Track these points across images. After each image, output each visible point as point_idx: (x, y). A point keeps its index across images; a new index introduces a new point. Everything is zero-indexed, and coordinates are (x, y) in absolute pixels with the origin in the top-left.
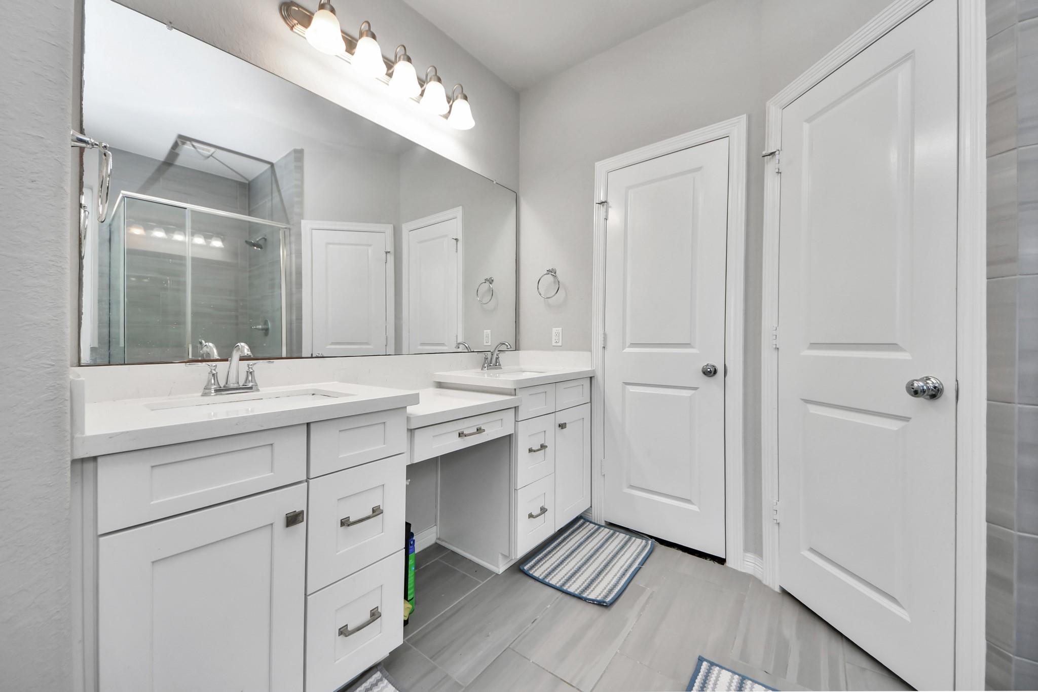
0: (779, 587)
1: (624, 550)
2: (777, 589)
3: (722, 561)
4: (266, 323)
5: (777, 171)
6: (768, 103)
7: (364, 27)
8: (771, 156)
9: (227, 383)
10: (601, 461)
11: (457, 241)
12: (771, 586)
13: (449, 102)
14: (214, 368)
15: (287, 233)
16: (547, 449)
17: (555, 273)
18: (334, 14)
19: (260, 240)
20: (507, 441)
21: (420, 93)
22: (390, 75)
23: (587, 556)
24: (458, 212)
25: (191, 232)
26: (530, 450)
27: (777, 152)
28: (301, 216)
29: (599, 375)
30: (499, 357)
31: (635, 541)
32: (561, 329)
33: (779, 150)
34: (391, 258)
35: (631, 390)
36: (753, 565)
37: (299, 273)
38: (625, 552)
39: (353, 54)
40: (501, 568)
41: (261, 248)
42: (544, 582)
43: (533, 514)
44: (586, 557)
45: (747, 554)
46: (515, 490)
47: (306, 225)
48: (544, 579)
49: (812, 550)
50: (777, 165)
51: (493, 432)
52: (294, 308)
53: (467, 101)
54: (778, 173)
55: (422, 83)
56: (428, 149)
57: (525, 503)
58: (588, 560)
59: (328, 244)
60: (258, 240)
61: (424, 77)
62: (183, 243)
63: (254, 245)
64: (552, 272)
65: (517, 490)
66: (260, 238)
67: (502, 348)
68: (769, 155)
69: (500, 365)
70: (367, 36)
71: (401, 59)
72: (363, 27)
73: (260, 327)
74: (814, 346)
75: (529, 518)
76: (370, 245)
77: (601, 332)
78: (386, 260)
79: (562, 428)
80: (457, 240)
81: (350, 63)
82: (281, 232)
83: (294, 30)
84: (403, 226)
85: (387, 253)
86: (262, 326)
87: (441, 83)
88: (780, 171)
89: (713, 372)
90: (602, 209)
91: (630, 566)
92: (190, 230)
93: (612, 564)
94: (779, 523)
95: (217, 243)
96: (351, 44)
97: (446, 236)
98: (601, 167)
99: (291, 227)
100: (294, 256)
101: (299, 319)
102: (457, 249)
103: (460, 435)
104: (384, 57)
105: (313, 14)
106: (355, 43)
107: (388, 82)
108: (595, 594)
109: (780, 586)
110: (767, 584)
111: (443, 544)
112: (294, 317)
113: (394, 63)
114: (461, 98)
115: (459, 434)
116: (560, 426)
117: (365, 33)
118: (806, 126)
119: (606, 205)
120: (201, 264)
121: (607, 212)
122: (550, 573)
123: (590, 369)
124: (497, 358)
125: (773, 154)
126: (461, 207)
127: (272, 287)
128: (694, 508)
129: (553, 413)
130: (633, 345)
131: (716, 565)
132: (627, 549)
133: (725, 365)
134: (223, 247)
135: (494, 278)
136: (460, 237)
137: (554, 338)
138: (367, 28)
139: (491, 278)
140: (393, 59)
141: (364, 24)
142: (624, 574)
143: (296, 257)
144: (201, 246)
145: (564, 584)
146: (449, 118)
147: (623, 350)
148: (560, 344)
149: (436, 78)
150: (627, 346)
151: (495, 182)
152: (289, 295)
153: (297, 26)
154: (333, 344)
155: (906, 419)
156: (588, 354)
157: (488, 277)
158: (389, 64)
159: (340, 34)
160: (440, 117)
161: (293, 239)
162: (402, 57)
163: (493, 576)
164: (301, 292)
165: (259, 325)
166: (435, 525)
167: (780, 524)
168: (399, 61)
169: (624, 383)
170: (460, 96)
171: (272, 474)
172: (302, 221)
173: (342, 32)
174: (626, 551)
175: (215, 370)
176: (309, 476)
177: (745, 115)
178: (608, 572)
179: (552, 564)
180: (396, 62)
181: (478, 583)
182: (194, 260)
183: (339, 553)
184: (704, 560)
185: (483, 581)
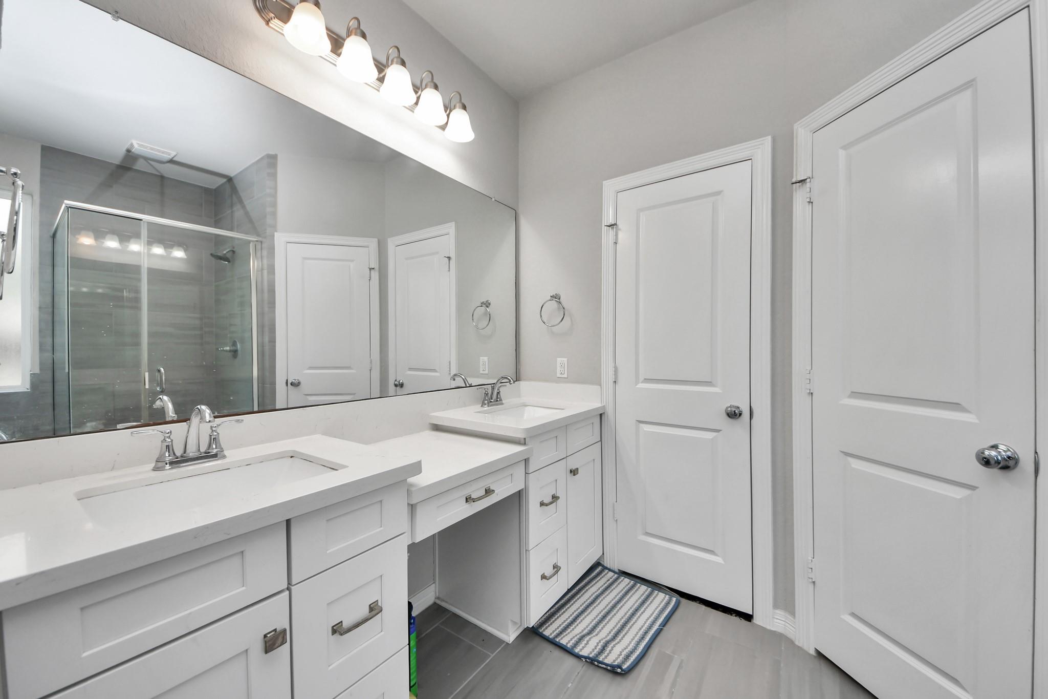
0: (814, 650)
1: (645, 607)
2: (812, 652)
3: (748, 617)
4: (234, 344)
5: (808, 200)
6: (796, 126)
7: (353, 24)
8: (800, 184)
9: (185, 452)
10: (614, 505)
11: (449, 260)
12: (805, 648)
13: (446, 111)
14: (169, 435)
15: (259, 247)
16: (559, 501)
17: (559, 299)
18: (319, 8)
19: (227, 252)
20: (518, 498)
21: (415, 101)
22: (381, 80)
23: (604, 612)
24: (450, 228)
25: (148, 241)
26: (542, 504)
27: (808, 180)
28: (274, 228)
29: (610, 411)
30: (500, 391)
31: (657, 595)
32: (566, 359)
33: (809, 178)
34: (375, 275)
35: (645, 429)
36: (783, 623)
37: (272, 291)
38: (645, 609)
39: (339, 55)
40: (510, 635)
41: (229, 261)
42: (554, 642)
43: (545, 574)
44: (602, 614)
45: (778, 611)
46: (526, 550)
47: (280, 239)
48: (554, 638)
49: (853, 615)
50: (808, 194)
51: (503, 491)
52: (266, 329)
53: (466, 111)
54: (809, 202)
55: (417, 90)
56: (420, 163)
57: (537, 563)
58: (604, 617)
59: (305, 258)
60: (225, 252)
61: (418, 84)
62: (139, 253)
63: (221, 258)
64: (556, 297)
65: (528, 551)
66: (228, 250)
67: (503, 381)
68: (799, 182)
69: (501, 400)
70: (356, 35)
71: (395, 63)
72: (351, 24)
73: (228, 348)
74: (855, 395)
75: (542, 579)
76: (352, 261)
77: (611, 365)
78: (370, 277)
79: (574, 475)
80: (449, 258)
81: (335, 65)
82: (251, 245)
83: (270, 25)
84: (389, 240)
85: (370, 269)
86: (230, 347)
87: (438, 91)
88: (811, 201)
89: (738, 415)
90: (611, 232)
91: (650, 627)
92: (146, 239)
93: (630, 624)
94: (814, 582)
95: (179, 254)
96: (337, 44)
97: (437, 253)
98: (610, 187)
99: (264, 240)
100: (265, 272)
101: (273, 341)
102: (449, 268)
103: (468, 500)
104: (374, 59)
105: (294, 7)
106: (342, 43)
107: (380, 88)
108: (612, 657)
109: (815, 648)
110: (800, 645)
111: (443, 604)
112: (266, 339)
113: (386, 66)
114: (459, 108)
115: (466, 499)
116: (571, 471)
117: (354, 31)
118: (842, 153)
119: (616, 228)
120: (158, 276)
121: (617, 235)
122: (561, 633)
123: (599, 405)
124: (498, 393)
125: (803, 181)
126: (454, 223)
127: (242, 304)
128: (719, 560)
129: (563, 459)
130: (647, 380)
131: (743, 622)
132: (648, 606)
133: (750, 407)
134: (185, 257)
135: (491, 301)
136: (453, 255)
137: (558, 369)
138: (356, 25)
139: (488, 301)
140: (384, 61)
141: (353, 20)
142: (643, 638)
143: (268, 273)
144: (161, 256)
145: (576, 644)
146: (446, 129)
147: (636, 385)
148: (565, 376)
149: (432, 84)
150: (640, 381)
151: (493, 199)
152: (261, 314)
153: (273, 20)
154: (311, 368)
155: (973, 488)
156: (597, 387)
157: (485, 300)
158: (381, 67)
159: (325, 31)
160: (436, 128)
161: (265, 253)
162: (395, 60)
163: (503, 646)
164: (274, 312)
165: (227, 347)
166: (434, 583)
167: (817, 583)
168: (391, 65)
169: (637, 421)
170: (458, 105)
171: (244, 588)
172: (276, 233)
173: (327, 29)
174: (647, 608)
175: (169, 437)
176: (291, 582)
177: (770, 137)
178: (626, 634)
179: (565, 621)
180: (389, 66)
181: (487, 656)
182: (151, 271)
183: (331, 667)
184: (729, 616)
185: (493, 654)
